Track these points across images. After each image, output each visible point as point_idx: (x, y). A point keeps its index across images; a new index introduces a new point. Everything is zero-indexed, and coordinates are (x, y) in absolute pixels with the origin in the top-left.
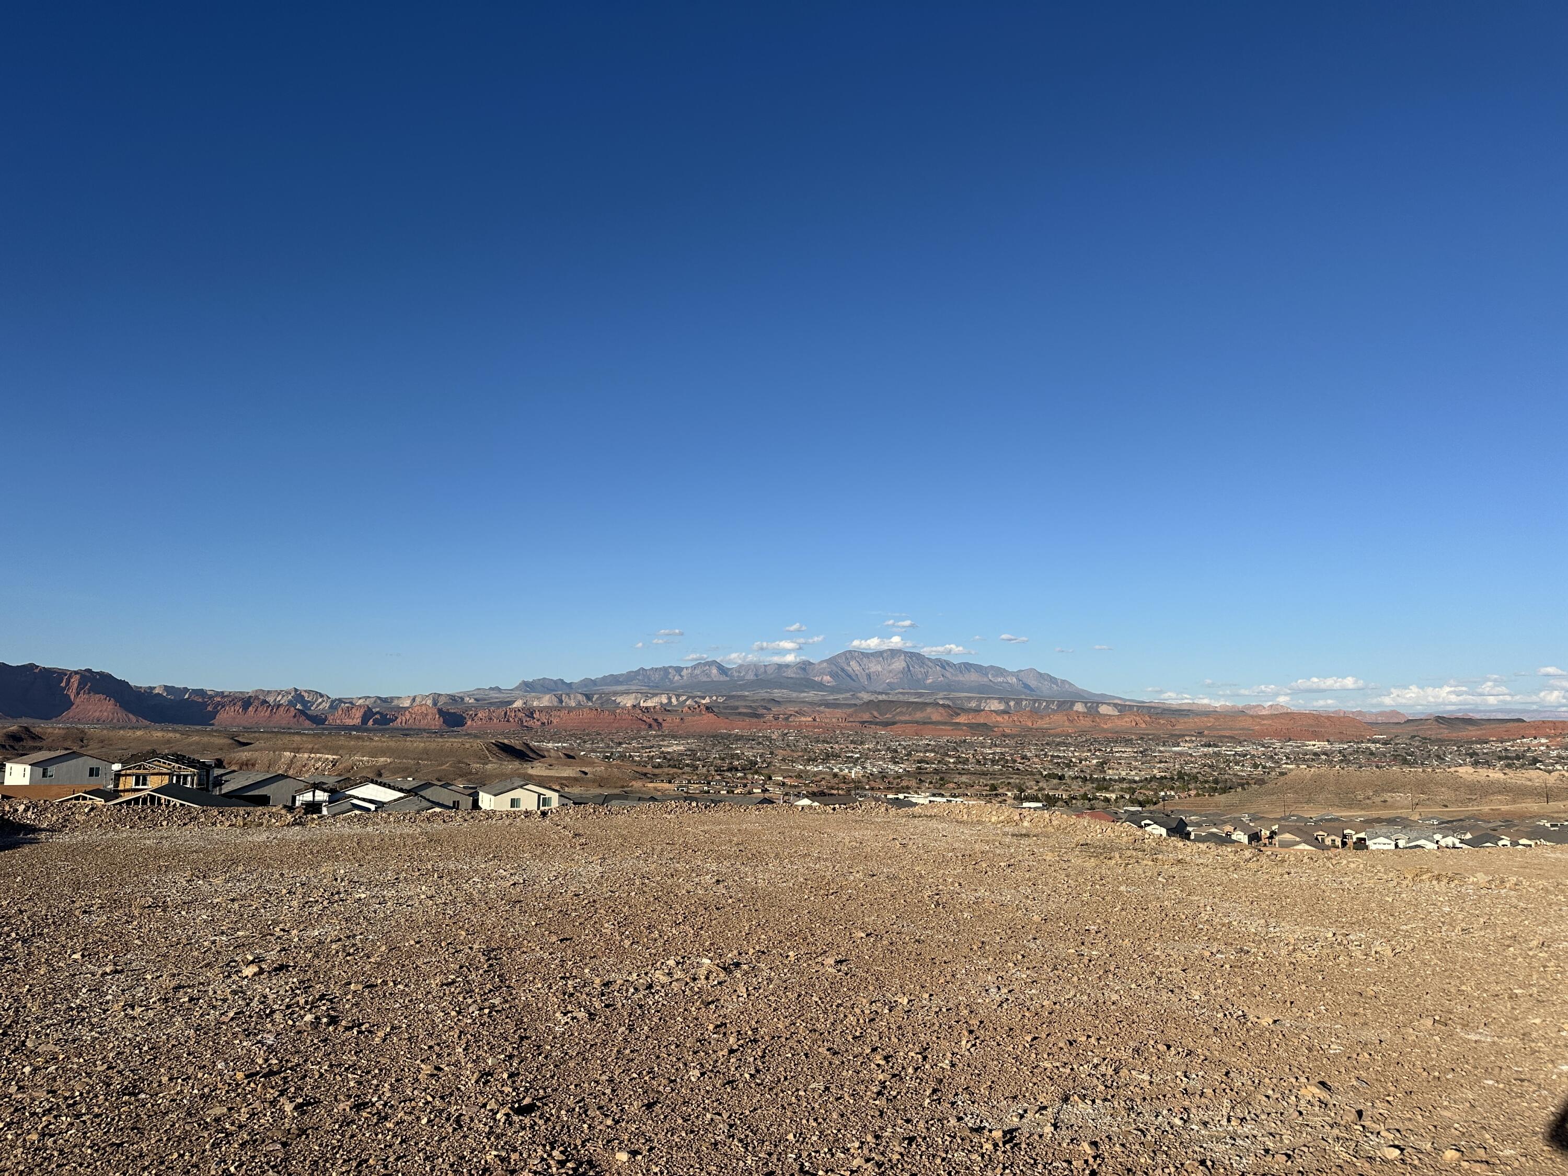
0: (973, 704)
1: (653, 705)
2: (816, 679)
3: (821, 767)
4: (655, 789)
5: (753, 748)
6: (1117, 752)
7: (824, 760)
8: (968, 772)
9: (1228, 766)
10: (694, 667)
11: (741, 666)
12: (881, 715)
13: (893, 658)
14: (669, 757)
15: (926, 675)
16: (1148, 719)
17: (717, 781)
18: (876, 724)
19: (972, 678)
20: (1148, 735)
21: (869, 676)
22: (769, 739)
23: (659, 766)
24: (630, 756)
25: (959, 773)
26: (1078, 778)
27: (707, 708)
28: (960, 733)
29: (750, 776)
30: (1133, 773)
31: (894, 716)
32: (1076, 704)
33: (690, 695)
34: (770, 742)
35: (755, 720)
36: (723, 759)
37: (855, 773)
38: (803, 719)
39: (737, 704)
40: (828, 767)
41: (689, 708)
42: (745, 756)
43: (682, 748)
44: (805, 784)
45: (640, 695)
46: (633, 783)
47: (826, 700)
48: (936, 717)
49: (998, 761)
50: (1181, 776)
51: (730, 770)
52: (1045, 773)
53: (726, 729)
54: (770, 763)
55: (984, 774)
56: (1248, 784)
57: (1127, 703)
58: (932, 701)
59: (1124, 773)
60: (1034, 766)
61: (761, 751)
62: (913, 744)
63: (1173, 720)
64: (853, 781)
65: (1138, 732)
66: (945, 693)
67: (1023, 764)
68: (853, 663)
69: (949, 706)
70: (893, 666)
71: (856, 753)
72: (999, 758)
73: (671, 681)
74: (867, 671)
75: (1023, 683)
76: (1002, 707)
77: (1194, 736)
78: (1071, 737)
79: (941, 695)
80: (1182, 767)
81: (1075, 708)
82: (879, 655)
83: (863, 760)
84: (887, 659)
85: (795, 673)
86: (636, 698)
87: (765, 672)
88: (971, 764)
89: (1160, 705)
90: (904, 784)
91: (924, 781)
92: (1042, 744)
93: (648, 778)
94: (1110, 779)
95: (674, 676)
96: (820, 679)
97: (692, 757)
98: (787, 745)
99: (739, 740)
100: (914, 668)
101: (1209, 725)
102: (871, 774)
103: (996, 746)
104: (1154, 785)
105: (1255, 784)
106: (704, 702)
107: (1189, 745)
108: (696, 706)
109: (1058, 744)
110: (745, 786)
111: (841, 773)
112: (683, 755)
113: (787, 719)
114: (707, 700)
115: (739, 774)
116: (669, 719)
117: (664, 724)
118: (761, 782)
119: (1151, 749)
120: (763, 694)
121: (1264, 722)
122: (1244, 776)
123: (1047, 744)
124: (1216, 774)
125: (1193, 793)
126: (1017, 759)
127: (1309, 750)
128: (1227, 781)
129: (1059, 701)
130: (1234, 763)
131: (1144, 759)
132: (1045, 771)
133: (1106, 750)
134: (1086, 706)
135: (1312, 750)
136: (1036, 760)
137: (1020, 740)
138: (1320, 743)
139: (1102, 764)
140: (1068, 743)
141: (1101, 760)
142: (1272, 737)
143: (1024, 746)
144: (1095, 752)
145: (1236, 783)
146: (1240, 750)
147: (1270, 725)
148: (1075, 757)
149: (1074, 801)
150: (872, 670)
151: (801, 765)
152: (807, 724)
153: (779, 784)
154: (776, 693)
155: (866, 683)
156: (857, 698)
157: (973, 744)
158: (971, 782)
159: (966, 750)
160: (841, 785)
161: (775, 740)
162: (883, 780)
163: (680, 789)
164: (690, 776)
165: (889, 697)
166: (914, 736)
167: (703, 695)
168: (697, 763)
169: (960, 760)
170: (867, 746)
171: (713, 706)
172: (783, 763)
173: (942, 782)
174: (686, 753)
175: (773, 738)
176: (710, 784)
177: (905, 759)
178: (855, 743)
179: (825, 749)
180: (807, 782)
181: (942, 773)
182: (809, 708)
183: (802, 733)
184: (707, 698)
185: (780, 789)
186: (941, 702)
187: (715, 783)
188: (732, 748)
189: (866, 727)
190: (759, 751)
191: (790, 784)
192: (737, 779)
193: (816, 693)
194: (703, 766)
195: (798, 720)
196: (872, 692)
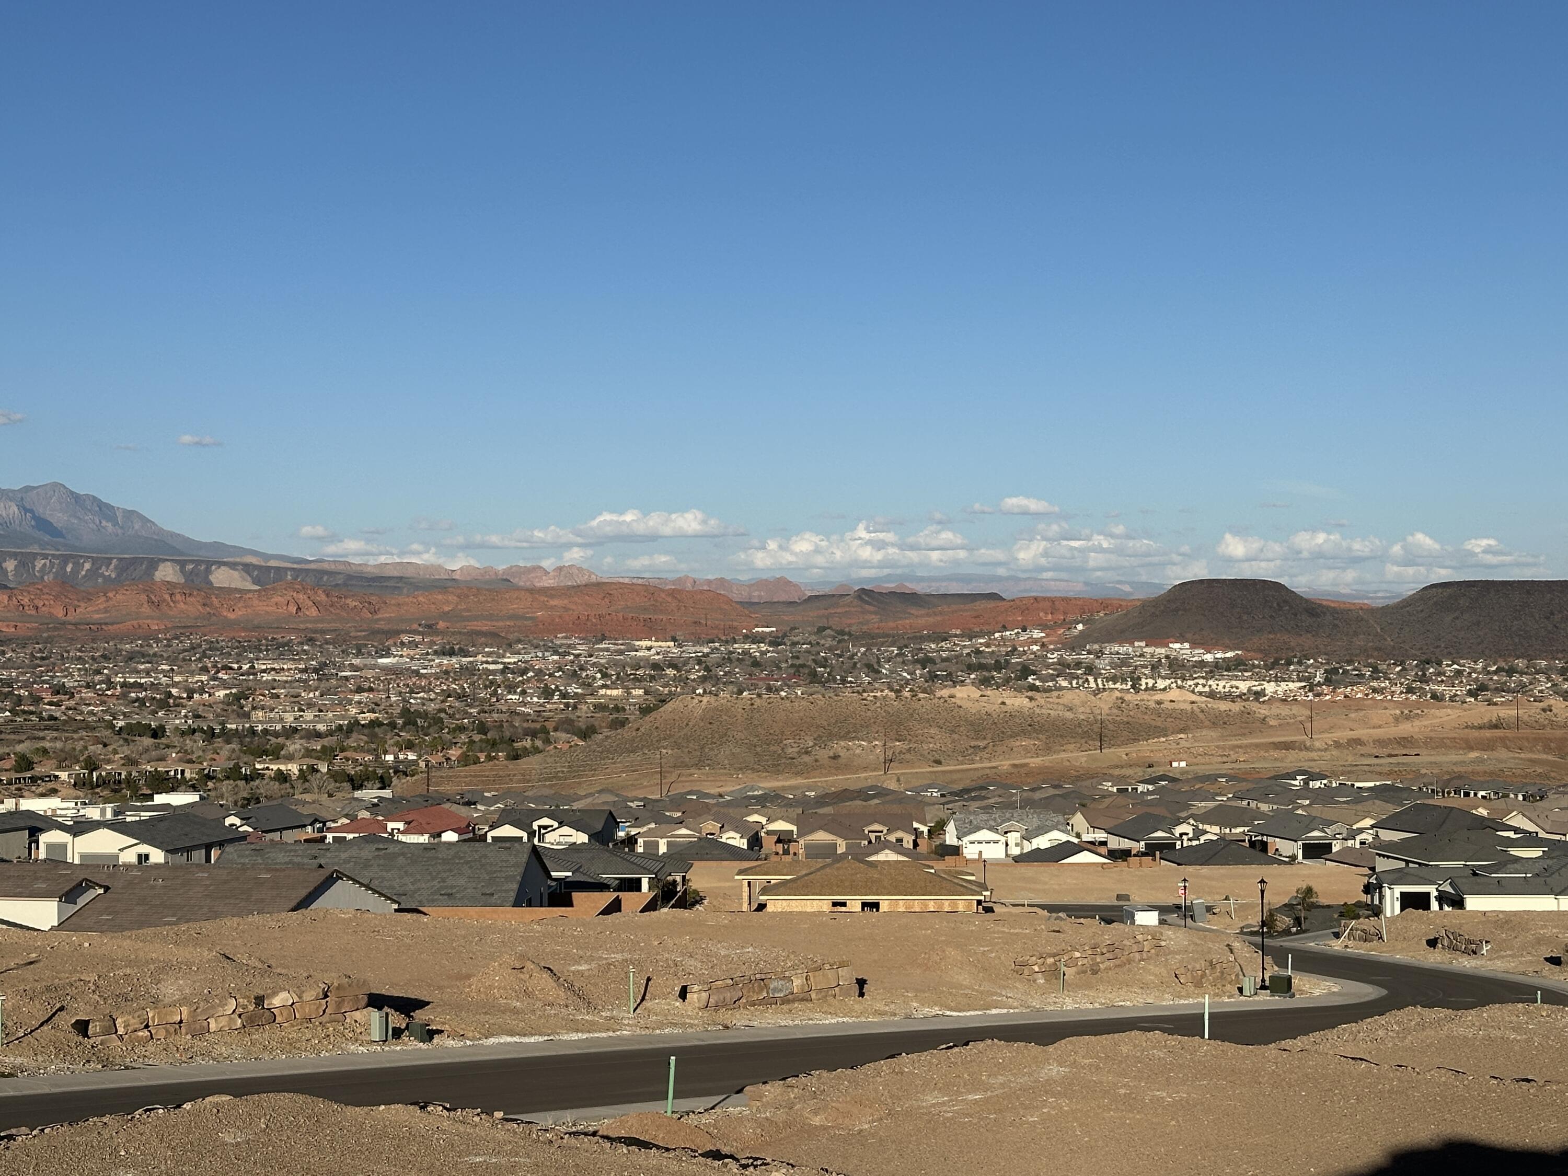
6: (264, 671)
9: (495, 693)
16: (321, 597)
20: (323, 632)
26: (194, 731)
30: (309, 716)
32: (161, 567)
50: (410, 717)
52: (121, 724)
57: (273, 563)
59: (289, 718)
60: (86, 709)
63: (374, 599)
65: (302, 626)
67: (58, 704)
77: (419, 633)
78: (158, 640)
80: (405, 700)
81: (159, 576)
89: (342, 567)
92: (93, 658)
94: (265, 731)
101: (447, 609)
105: (556, 730)
107: (412, 653)
109: (131, 657)
119: (335, 663)
121: (553, 602)
122: (529, 714)
123: (104, 657)
124: (474, 711)
125: (454, 753)
126: (44, 695)
127: (641, 659)
128: (502, 726)
129: (120, 560)
130: (506, 687)
131: (324, 684)
132: (115, 719)
133: (240, 668)
134: (182, 570)
135: (647, 659)
136: (88, 694)
137: (40, 651)
138: (660, 643)
139: (239, 699)
140: (155, 655)
141: (234, 691)
142: (570, 633)
143: (54, 664)
144: (218, 672)
145: (520, 730)
146: (512, 660)
147: (566, 609)
148: (175, 685)
149: (210, 784)
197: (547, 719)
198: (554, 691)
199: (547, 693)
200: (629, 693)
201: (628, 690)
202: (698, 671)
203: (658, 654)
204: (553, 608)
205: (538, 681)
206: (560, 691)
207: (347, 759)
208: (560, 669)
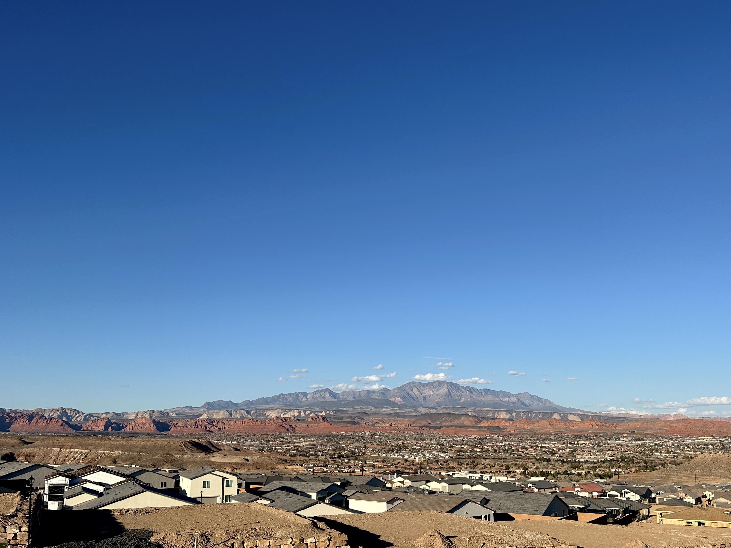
0: (490, 415)
1: (289, 416)
2: (392, 400)
3: (396, 455)
4: (293, 470)
5: (352, 443)
6: (581, 444)
7: (398, 450)
8: (489, 458)
9: (651, 452)
10: (315, 393)
11: (344, 392)
12: (432, 422)
13: (440, 386)
14: (300, 449)
15: (461, 396)
16: (600, 423)
17: (332, 464)
18: (430, 427)
19: (490, 398)
20: (600, 433)
21: (425, 398)
22: (363, 438)
23: (294, 455)
24: (275, 449)
25: (484, 458)
26: (558, 460)
27: (324, 419)
28: (483, 433)
29: (352, 461)
30: (593, 457)
31: (441, 423)
32: (554, 414)
33: (313, 410)
34: (364, 440)
35: (354, 426)
36: (334, 451)
37: (418, 459)
38: (384, 425)
39: (342, 415)
40: (401, 455)
41: (312, 418)
42: (348, 448)
43: (308, 443)
44: (388, 466)
45: (281, 411)
46: (279, 466)
47: (398, 413)
48: (467, 423)
49: (507, 450)
50: (623, 459)
51: (339, 457)
52: (538, 458)
53: (336, 432)
54: (364, 453)
55: (499, 458)
56: (665, 463)
57: (586, 414)
58: (464, 413)
59: (587, 458)
60: (530, 453)
61: (358, 445)
62: (454, 440)
63: (615, 424)
64: (418, 464)
65: (593, 431)
66: (472, 408)
67: (523, 452)
68: (415, 390)
69: (475, 416)
70: (439, 392)
71: (418, 446)
72: (508, 448)
73: (300, 402)
74: (423, 395)
75: (521, 402)
76: (508, 416)
77: (629, 434)
78: (552, 435)
79: (470, 409)
81: (553, 417)
82: (431, 384)
83: (422, 450)
84: (436, 387)
85: (378, 396)
86: (278, 413)
87: (360, 395)
88: (491, 452)
89: (606, 415)
90: (451, 465)
91: (463, 464)
92: (534, 440)
93: (288, 463)
94: (579, 461)
95: (302, 399)
96: (394, 400)
97: (314, 449)
98: (374, 441)
99: (344, 438)
100: (453, 392)
101: (638, 427)
102: (429, 460)
103: (505, 441)
104: (607, 464)
105: (670, 463)
106: (321, 414)
107: (626, 439)
108: (317, 417)
109: (544, 440)
110: (350, 467)
111: (409, 459)
112: (309, 448)
113: (374, 425)
114: (323, 414)
115: (346, 460)
116: (299, 425)
117: (296, 429)
118: (360, 465)
119: (602, 442)
120: (358, 409)
121: (672, 425)
122: (662, 459)
123: (537, 439)
124: (644, 457)
125: (633, 469)
126: (520, 449)
127: (701, 442)
128: (652, 462)
129: (543, 413)
130: (655, 450)
131: (599, 448)
132: (537, 456)
133: (574, 443)
134: (560, 415)
135: (703, 442)
136: (531, 449)
137: (520, 437)
138: (708, 438)
139: (573, 452)
140: (551, 439)
141: (572, 449)
142: (677, 434)
143: (523, 441)
144: (568, 444)
145: (658, 463)
146: (658, 442)
147: (676, 427)
148: (555, 447)
149: (559, 476)
150: (427, 394)
151: (384, 454)
152: (386, 428)
153: (372, 466)
154: (366, 409)
155: (423, 402)
156: (417, 412)
157: (491, 440)
158: (492, 464)
159: (487, 444)
160: (411, 466)
161: (366, 438)
162: (437, 463)
163: (308, 470)
164: (314, 462)
165: (437, 411)
166: (454, 435)
167: (321, 410)
168: (318, 453)
169: (484, 450)
170: (425, 441)
171: (327, 417)
172: (373, 453)
173: (474, 464)
174: (310, 447)
175: (365, 437)
176: (327, 466)
177: (449, 450)
178: (417, 440)
179: (399, 444)
180: (389, 465)
181: (473, 458)
182: (387, 418)
183: (383, 434)
184: (323, 412)
185: (372, 469)
186: (470, 414)
187: (331, 466)
188: (340, 443)
189: (423, 429)
190: (357, 445)
191: (379, 466)
192: (345, 463)
193: (391, 408)
194: (322, 455)
195: (381, 425)
196: (427, 408)
197: (668, 460)
198: (671, 452)
199: (669, 452)
200: (696, 453)
201: (695, 452)
202: (720, 446)
203: (707, 441)
204: (672, 426)
205: (666, 448)
206: (673, 452)
207: (600, 470)
208: (673, 445)
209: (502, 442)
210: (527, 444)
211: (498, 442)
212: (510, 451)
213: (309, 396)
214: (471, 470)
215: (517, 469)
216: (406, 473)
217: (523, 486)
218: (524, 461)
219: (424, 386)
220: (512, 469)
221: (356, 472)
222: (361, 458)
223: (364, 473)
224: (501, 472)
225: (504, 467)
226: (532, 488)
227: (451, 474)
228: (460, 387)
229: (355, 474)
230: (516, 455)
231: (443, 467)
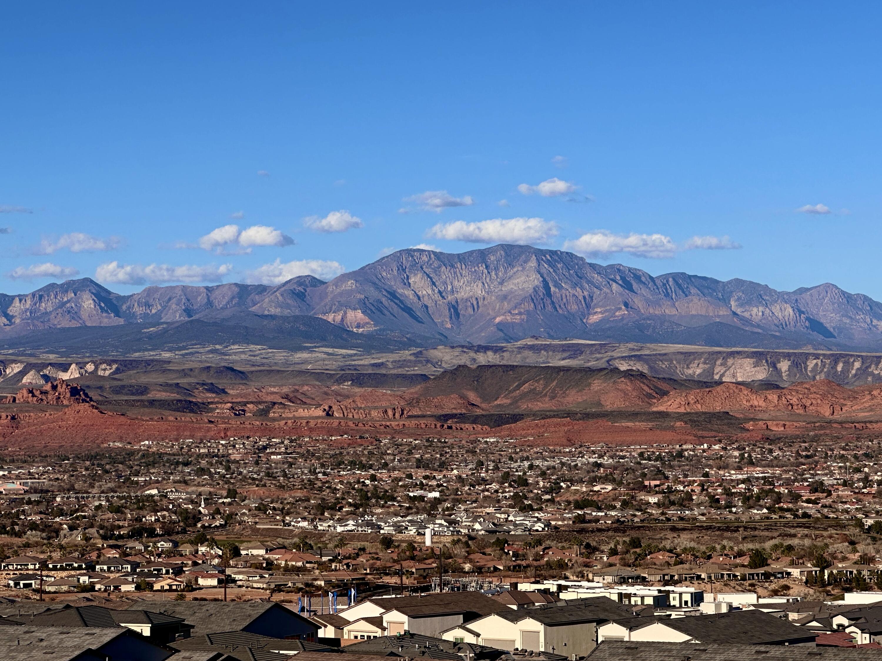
0: (696, 370)
2: (330, 318)
3: (351, 525)
5: (186, 482)
7: (356, 506)
8: (692, 526)
10: (40, 296)
11: (151, 291)
12: (485, 398)
13: (511, 265)
15: (588, 303)
17: (110, 562)
18: (475, 420)
19: (695, 307)
21: (454, 309)
25: (674, 529)
27: (75, 392)
28: (669, 435)
29: (187, 549)
31: (515, 401)
33: (33, 360)
34: (228, 469)
35: (187, 417)
36: (118, 510)
37: (433, 535)
38: (302, 412)
39: (144, 379)
40: (369, 524)
41: (31, 392)
42: (170, 501)
43: (16, 486)
44: (319, 564)
47: (355, 367)
48: (612, 402)
49: (758, 498)
51: (136, 534)
52: (870, 522)
53: (121, 440)
54: (231, 516)
58: (602, 364)
60: (840, 506)
61: (207, 489)
62: (563, 464)
64: (432, 554)
66: (631, 345)
67: (815, 502)
68: (416, 279)
69: (642, 375)
70: (509, 286)
71: (432, 489)
72: (762, 490)
74: (449, 298)
75: (808, 319)
76: (762, 374)
83: (448, 504)
84: (496, 269)
87: (210, 303)
88: (699, 505)
90: (552, 556)
92: (856, 457)
96: (339, 318)
97: (42, 508)
98: (268, 475)
99: (153, 464)
100: (560, 288)
102: (471, 538)
103: (751, 463)
106: (65, 376)
108: (48, 387)
110: (178, 571)
111: (400, 537)
112: (21, 502)
113: (264, 413)
114: (72, 374)
115: (164, 545)
118: (216, 561)
120: (204, 355)
123: (867, 456)
126: (803, 492)
132: (867, 516)
136: (845, 492)
137: (806, 449)
143: (817, 462)
150: (462, 295)
151: (304, 519)
152: (312, 424)
153: (259, 566)
154: (235, 354)
155: (449, 326)
156: (428, 361)
157: (699, 461)
158: (703, 548)
159: (686, 476)
160: (405, 564)
161: (238, 462)
162: (503, 549)
163: (22, 583)
164: (43, 552)
165: (502, 358)
166: (565, 446)
167: (63, 360)
168: (57, 519)
169: (672, 498)
170: (455, 472)
171: (88, 387)
172: (262, 515)
173: (638, 550)
174: (26, 497)
175: (232, 457)
176: (94, 569)
177: (548, 501)
178: (426, 467)
179: (358, 482)
180: (324, 559)
181: (633, 528)
182: (314, 386)
183: (300, 446)
184: (73, 366)
185: (262, 577)
186: (624, 367)
187: (105, 567)
188: (137, 483)
189: (450, 428)
190: (201, 489)
191: (286, 565)
192: (159, 556)
193: (330, 350)
194: (72, 528)
195: (291, 416)
196: (463, 347)
209: (740, 468)
210: (832, 474)
211: (726, 467)
212: (768, 501)
213: (16, 308)
214: (628, 571)
215: (793, 564)
216: (386, 589)
217: (814, 624)
218: (817, 536)
219: (452, 266)
220: (775, 566)
221: (201, 589)
222: (219, 537)
223: (232, 592)
224: (735, 576)
225: (746, 560)
226: (847, 631)
227: (554, 589)
228: (588, 270)
229: (197, 594)
230: (788, 515)
231: (524, 563)
